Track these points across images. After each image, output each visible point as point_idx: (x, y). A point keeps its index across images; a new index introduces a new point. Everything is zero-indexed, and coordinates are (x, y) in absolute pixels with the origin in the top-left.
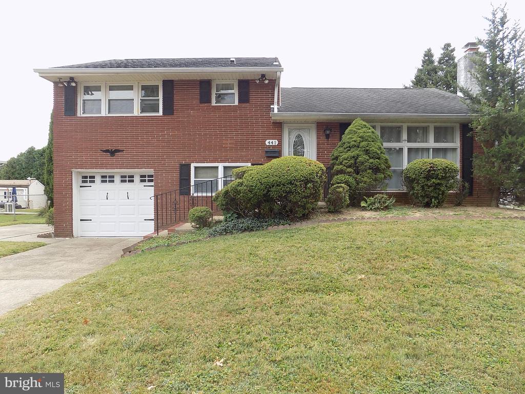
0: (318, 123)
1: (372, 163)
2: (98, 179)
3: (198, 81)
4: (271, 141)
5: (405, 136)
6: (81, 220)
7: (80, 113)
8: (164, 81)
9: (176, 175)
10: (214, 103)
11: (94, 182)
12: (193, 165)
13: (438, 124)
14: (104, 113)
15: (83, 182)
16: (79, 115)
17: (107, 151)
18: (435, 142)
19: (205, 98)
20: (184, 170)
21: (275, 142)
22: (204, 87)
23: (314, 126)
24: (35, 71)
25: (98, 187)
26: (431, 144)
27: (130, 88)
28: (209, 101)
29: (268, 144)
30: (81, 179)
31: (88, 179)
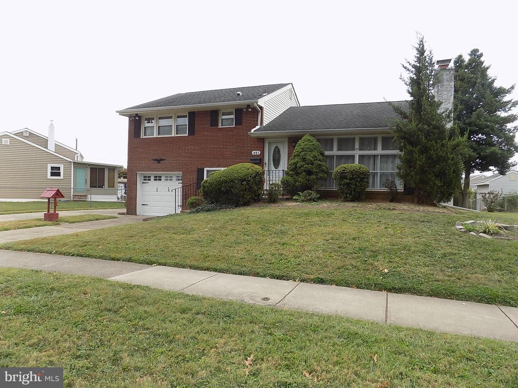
0: (289, 137)
1: (306, 168)
2: (152, 178)
3: (209, 111)
4: (255, 152)
5: (357, 146)
6: (143, 205)
7: (142, 136)
8: (189, 113)
9: (195, 176)
10: (220, 126)
11: (150, 180)
12: (205, 169)
13: (385, 135)
14: (155, 135)
15: (144, 180)
16: (141, 137)
17: (156, 160)
18: (382, 150)
19: (214, 123)
20: (200, 172)
21: (259, 153)
22: (213, 115)
23: (286, 140)
24: (117, 112)
25: (152, 183)
26: (379, 151)
27: (171, 117)
28: (217, 125)
29: (253, 154)
30: (143, 178)
31: (147, 178)
